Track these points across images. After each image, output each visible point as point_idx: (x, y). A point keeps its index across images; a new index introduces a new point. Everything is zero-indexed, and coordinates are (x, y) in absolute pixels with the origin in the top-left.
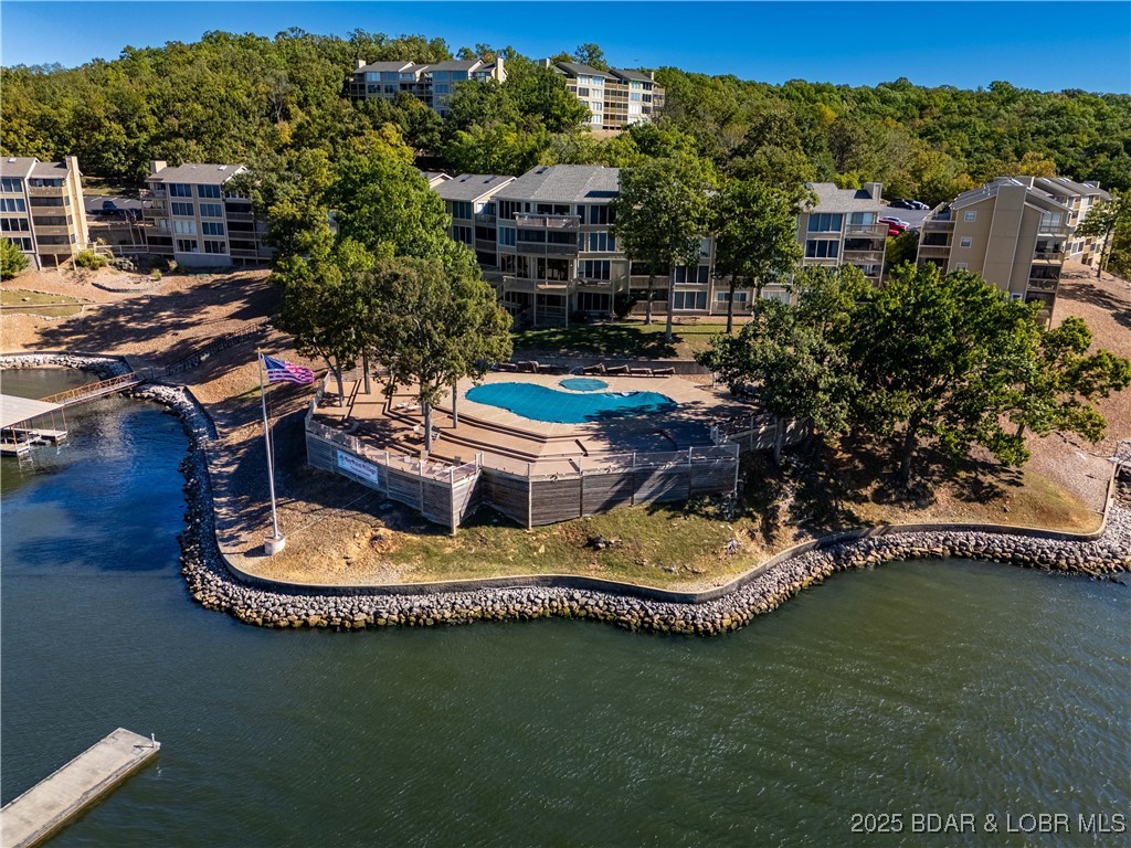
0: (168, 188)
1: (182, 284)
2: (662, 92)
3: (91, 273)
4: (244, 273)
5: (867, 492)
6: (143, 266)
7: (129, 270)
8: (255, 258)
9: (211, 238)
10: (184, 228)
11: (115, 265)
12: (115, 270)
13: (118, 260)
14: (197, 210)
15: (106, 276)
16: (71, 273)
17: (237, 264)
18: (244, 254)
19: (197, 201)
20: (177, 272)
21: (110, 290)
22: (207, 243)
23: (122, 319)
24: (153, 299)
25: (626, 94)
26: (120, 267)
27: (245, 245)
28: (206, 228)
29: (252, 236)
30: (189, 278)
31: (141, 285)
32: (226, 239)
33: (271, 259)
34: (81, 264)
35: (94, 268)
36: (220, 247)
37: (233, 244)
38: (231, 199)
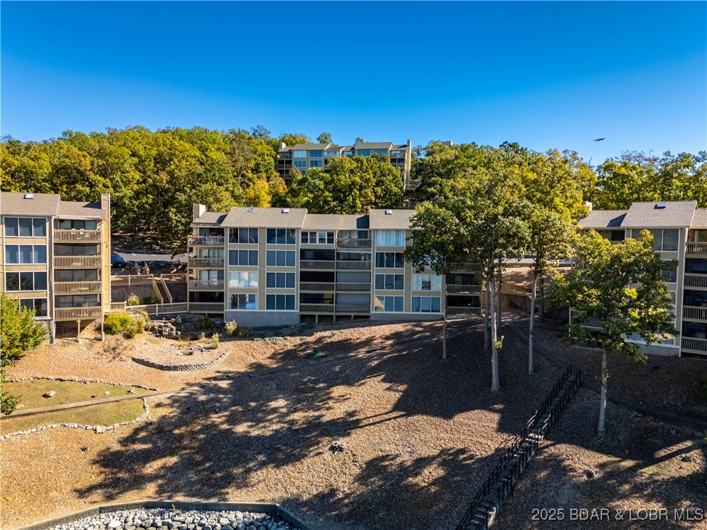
0: (227, 233)
1: (261, 352)
3: (126, 343)
4: (328, 333)
6: (190, 329)
7: (170, 336)
8: (334, 314)
9: (276, 291)
10: (241, 280)
11: (153, 329)
12: (153, 337)
13: (157, 323)
14: (262, 258)
15: (145, 346)
16: (98, 345)
17: (306, 324)
18: (317, 309)
19: (262, 247)
20: (235, 336)
21: (162, 368)
22: (270, 298)
23: (216, 418)
24: (238, 380)
26: (159, 333)
27: (319, 298)
28: (271, 280)
29: (331, 288)
30: (258, 343)
31: (197, 358)
32: (296, 291)
33: (353, 314)
34: (109, 330)
35: (128, 336)
36: (287, 302)
37: (304, 298)
38: (309, 245)
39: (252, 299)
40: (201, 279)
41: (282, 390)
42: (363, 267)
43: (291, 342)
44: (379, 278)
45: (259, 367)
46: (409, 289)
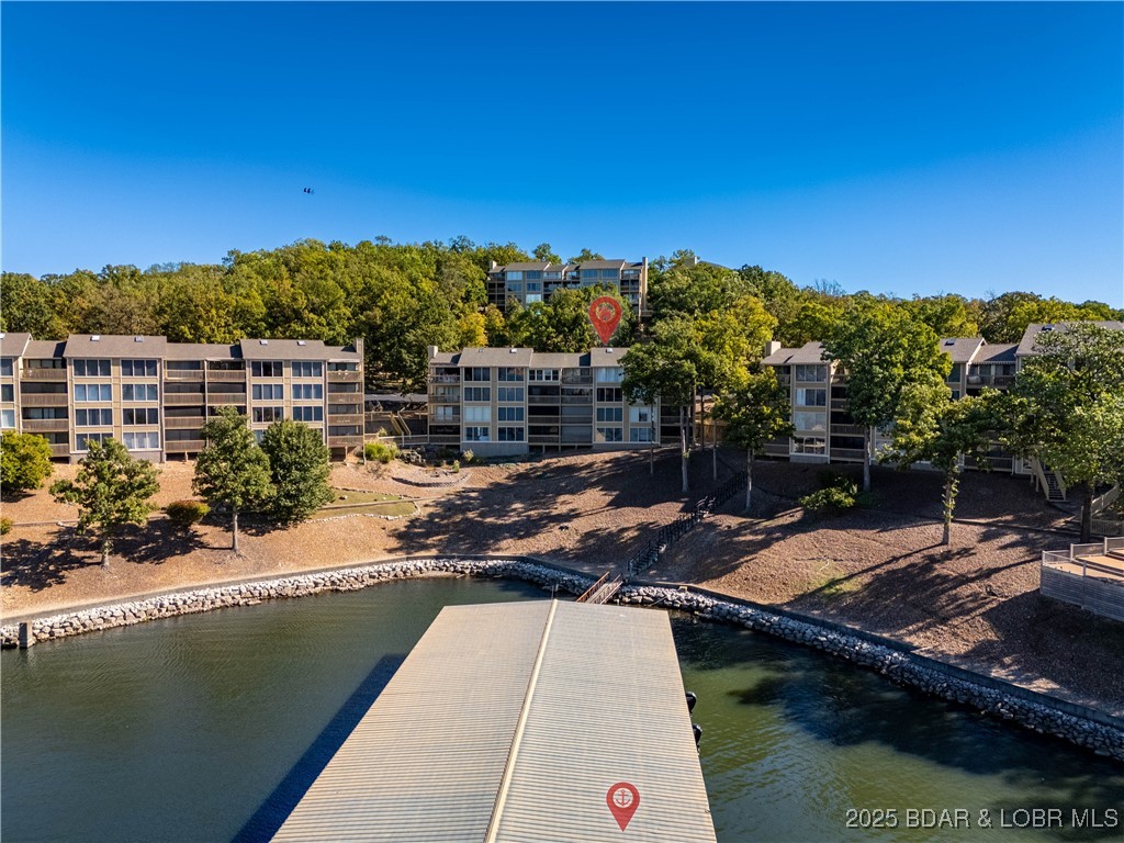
0: (463, 372)
1: (498, 474)
3: (383, 467)
4: (555, 460)
7: (416, 463)
8: (559, 444)
9: (507, 424)
10: (476, 414)
11: (402, 457)
12: (403, 463)
13: (405, 452)
14: (494, 394)
15: (397, 468)
16: (362, 468)
17: (535, 453)
18: (544, 440)
19: (494, 384)
20: (472, 463)
21: (418, 485)
22: (502, 431)
23: (470, 515)
24: (482, 493)
26: (408, 460)
27: (546, 430)
28: (503, 414)
29: (557, 421)
30: (493, 468)
31: (443, 479)
32: (525, 424)
33: (576, 445)
34: (369, 456)
35: (385, 461)
36: (518, 434)
37: (533, 430)
38: (536, 382)
39: (485, 432)
40: (440, 414)
41: (518, 498)
42: (586, 401)
43: (523, 467)
44: (600, 411)
45: (498, 485)
46: (627, 421)
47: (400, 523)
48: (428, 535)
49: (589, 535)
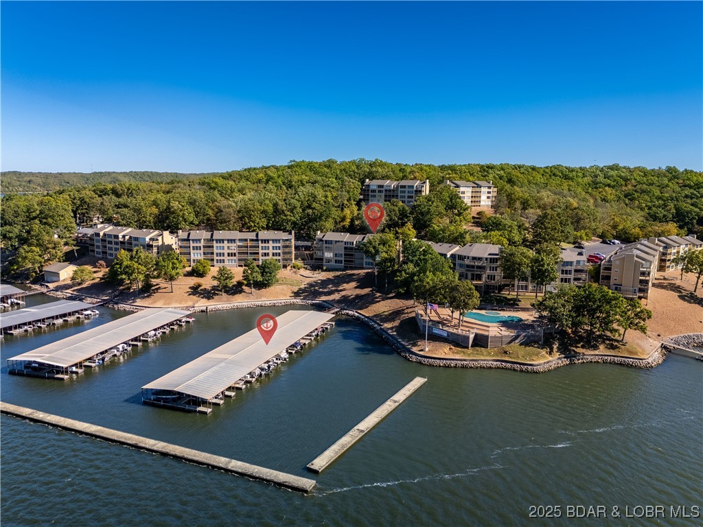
0: (324, 241)
1: (331, 275)
2: (496, 189)
3: (298, 271)
4: (350, 271)
5: (579, 345)
6: (315, 268)
7: (309, 270)
8: (353, 266)
9: (338, 258)
10: (328, 255)
13: (306, 266)
14: (334, 249)
15: (302, 271)
16: (292, 271)
17: (346, 268)
18: (348, 264)
19: (334, 246)
20: (325, 271)
21: (307, 277)
22: (336, 260)
23: (316, 288)
24: (323, 281)
25: (480, 192)
26: (306, 269)
27: (349, 261)
28: (336, 255)
29: (353, 258)
30: (331, 273)
31: (315, 275)
32: (343, 259)
33: (359, 266)
34: (294, 267)
35: (299, 269)
36: (341, 262)
37: (345, 261)
38: (346, 246)
39: (331, 261)
40: (319, 254)
41: (332, 284)
43: (338, 273)
45: (329, 279)
47: (296, 289)
48: (302, 293)
49: (343, 296)
